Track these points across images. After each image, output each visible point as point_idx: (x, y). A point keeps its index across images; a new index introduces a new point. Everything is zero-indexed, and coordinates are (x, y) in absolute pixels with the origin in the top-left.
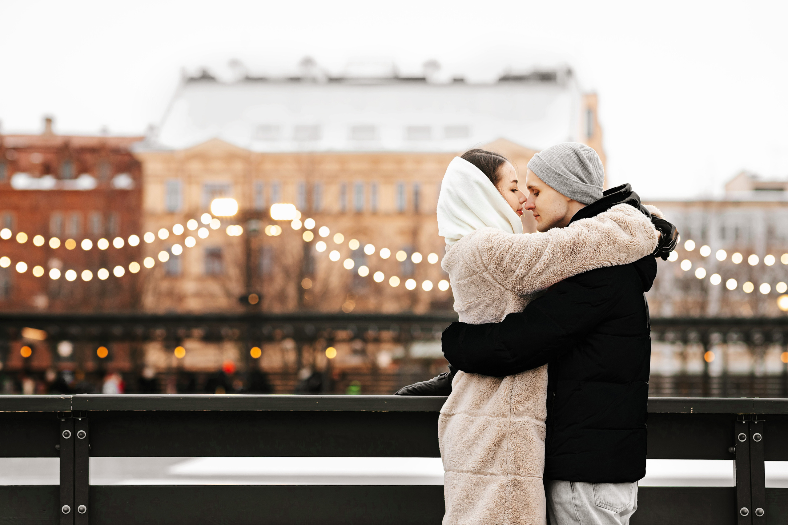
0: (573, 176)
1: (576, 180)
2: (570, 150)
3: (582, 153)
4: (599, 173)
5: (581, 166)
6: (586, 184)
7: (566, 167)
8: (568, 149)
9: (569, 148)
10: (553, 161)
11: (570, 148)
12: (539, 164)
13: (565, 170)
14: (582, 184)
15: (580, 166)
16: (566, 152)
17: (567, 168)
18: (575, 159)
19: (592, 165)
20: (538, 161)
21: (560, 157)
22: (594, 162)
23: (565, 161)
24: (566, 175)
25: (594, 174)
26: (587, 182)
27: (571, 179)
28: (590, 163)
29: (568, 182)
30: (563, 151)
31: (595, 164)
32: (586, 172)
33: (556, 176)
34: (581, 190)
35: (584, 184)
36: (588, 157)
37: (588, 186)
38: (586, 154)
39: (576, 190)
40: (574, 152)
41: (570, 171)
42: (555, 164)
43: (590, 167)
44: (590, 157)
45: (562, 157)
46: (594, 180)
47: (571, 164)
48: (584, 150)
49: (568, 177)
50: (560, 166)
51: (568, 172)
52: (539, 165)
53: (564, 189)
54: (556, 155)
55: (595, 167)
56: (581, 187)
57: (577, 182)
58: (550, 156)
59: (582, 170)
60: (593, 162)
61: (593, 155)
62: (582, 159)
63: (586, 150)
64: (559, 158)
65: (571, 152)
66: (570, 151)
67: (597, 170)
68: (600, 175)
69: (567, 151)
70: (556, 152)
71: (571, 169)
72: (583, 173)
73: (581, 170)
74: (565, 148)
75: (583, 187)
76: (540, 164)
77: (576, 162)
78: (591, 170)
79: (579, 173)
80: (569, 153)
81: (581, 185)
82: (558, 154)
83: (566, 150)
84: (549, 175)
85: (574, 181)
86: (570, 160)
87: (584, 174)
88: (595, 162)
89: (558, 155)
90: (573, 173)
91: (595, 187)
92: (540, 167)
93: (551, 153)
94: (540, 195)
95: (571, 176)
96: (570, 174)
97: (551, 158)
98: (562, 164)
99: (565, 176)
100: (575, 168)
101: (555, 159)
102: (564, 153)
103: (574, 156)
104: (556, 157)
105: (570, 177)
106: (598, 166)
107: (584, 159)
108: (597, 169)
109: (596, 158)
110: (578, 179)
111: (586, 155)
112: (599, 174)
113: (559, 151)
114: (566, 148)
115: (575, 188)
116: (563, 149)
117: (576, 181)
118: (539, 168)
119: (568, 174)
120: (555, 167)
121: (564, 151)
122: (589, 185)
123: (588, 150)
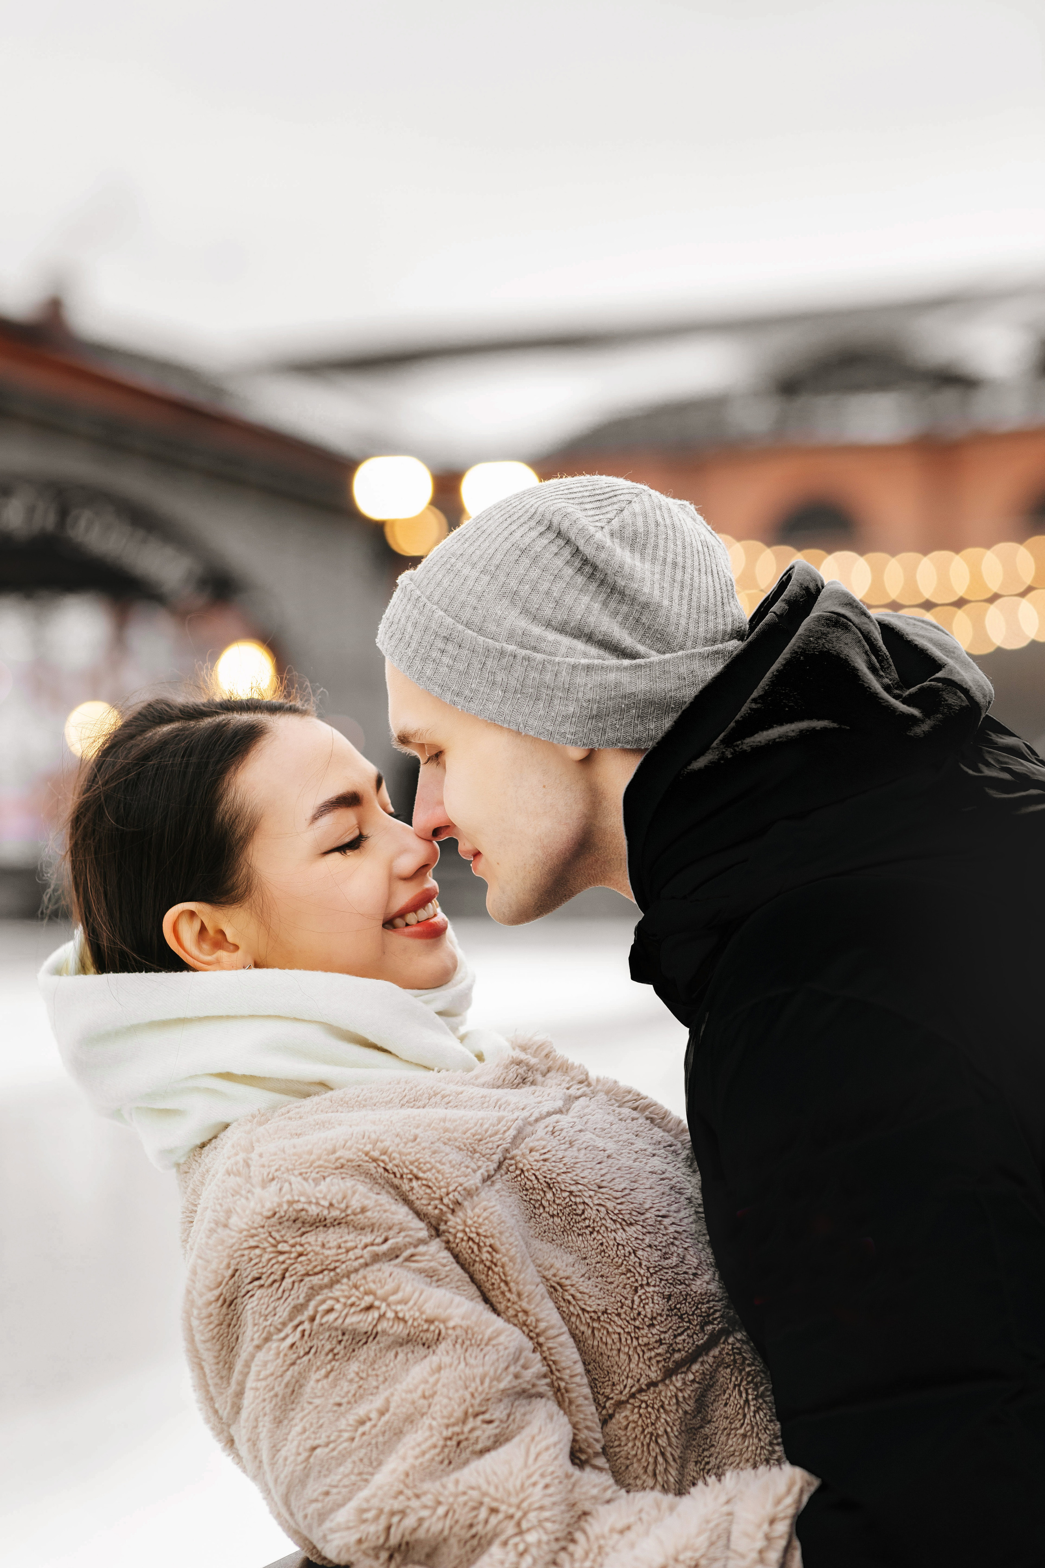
0: (566, 641)
1: (585, 655)
2: (532, 523)
3: (584, 521)
4: (696, 585)
5: (595, 585)
6: (638, 661)
7: (525, 611)
8: (522, 520)
9: (525, 518)
10: (463, 597)
11: (529, 514)
12: (409, 624)
13: (523, 623)
14: (618, 669)
15: (593, 587)
16: (513, 539)
17: (533, 610)
18: (559, 562)
19: (647, 565)
20: (404, 610)
21: (493, 568)
22: (656, 546)
23: (513, 584)
24: (534, 649)
25: (666, 603)
26: (641, 649)
27: (557, 659)
28: (637, 556)
29: (548, 677)
30: (500, 539)
31: (666, 552)
32: (625, 608)
33: (489, 663)
34: (624, 697)
35: (626, 662)
36: (618, 534)
37: (650, 665)
38: (610, 521)
39: (595, 706)
40: (549, 528)
41: (548, 625)
42: (475, 608)
43: (638, 575)
44: (629, 532)
45: (497, 567)
46: (672, 628)
47: (545, 586)
48: (598, 504)
49: (544, 652)
50: (499, 613)
51: (537, 630)
52: (410, 629)
53: (542, 712)
54: (474, 566)
55: (668, 570)
56: (617, 685)
57: (588, 668)
58: (452, 575)
59: (605, 604)
60: (649, 551)
61: (645, 515)
62: (588, 551)
63: (605, 503)
64: (488, 578)
65: (534, 534)
66: (530, 529)
67: (679, 577)
68: (703, 594)
69: (518, 534)
70: (472, 549)
71: (548, 612)
72: (615, 614)
73: (597, 606)
74: (509, 521)
75: (625, 678)
76: (415, 625)
77: (569, 571)
78: (646, 590)
79: (592, 620)
80: (527, 540)
81: (612, 677)
82: (481, 557)
83: (514, 527)
84: (461, 668)
85: (574, 667)
86: (534, 573)
87: (619, 618)
88: (661, 543)
89: (484, 563)
90: (562, 629)
91: (692, 656)
92: (417, 637)
93: (453, 560)
94: (449, 759)
95: (557, 643)
96: (552, 636)
97: (457, 583)
98: (506, 602)
99: (528, 652)
100: (568, 600)
101: (470, 582)
102: (507, 545)
103: (554, 548)
104: (475, 574)
105: (551, 654)
106: (680, 560)
107: (600, 547)
108: (679, 572)
109: (661, 528)
110: (593, 650)
111: (607, 530)
112: (695, 593)
113: (487, 544)
114: (515, 517)
115: (590, 696)
116: (499, 530)
117: (584, 661)
118: (414, 645)
119: (540, 639)
120: (477, 620)
121: (506, 533)
122: (655, 657)
123: (615, 499)
